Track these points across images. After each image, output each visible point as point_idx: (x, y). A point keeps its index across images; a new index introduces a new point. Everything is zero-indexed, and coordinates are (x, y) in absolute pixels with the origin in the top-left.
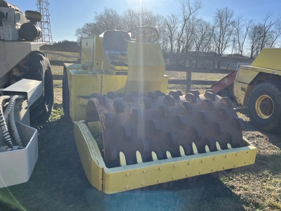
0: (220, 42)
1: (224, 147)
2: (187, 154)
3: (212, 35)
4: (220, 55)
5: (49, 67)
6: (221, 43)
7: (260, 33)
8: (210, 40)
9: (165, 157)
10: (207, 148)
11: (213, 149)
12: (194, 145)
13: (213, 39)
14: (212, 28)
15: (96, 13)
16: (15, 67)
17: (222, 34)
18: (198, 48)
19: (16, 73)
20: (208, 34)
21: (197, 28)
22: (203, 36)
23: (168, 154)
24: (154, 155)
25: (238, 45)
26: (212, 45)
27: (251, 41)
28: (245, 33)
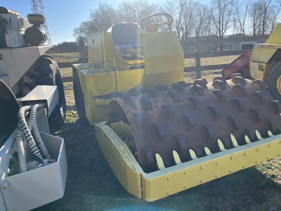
0: (220, 23)
1: (265, 136)
2: (227, 148)
3: (211, 17)
4: (221, 37)
5: (58, 71)
6: (221, 25)
7: (260, 9)
8: (209, 23)
9: (204, 154)
10: (247, 138)
11: (254, 139)
12: (232, 137)
13: (212, 22)
14: (209, 10)
15: (91, 11)
16: (25, 74)
17: (222, 14)
18: (197, 33)
19: (27, 80)
20: (207, 17)
21: (195, 13)
22: (201, 20)
23: (207, 150)
24: (192, 153)
25: (239, 24)
26: (211, 27)
27: (253, 19)
28: (244, 11)
